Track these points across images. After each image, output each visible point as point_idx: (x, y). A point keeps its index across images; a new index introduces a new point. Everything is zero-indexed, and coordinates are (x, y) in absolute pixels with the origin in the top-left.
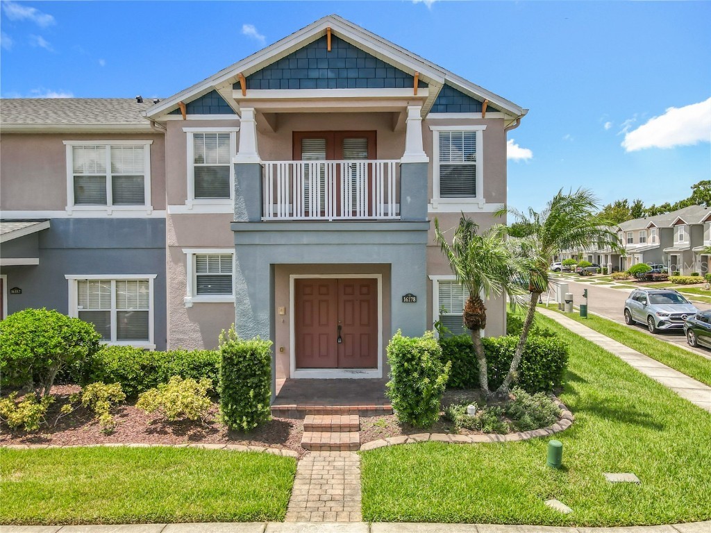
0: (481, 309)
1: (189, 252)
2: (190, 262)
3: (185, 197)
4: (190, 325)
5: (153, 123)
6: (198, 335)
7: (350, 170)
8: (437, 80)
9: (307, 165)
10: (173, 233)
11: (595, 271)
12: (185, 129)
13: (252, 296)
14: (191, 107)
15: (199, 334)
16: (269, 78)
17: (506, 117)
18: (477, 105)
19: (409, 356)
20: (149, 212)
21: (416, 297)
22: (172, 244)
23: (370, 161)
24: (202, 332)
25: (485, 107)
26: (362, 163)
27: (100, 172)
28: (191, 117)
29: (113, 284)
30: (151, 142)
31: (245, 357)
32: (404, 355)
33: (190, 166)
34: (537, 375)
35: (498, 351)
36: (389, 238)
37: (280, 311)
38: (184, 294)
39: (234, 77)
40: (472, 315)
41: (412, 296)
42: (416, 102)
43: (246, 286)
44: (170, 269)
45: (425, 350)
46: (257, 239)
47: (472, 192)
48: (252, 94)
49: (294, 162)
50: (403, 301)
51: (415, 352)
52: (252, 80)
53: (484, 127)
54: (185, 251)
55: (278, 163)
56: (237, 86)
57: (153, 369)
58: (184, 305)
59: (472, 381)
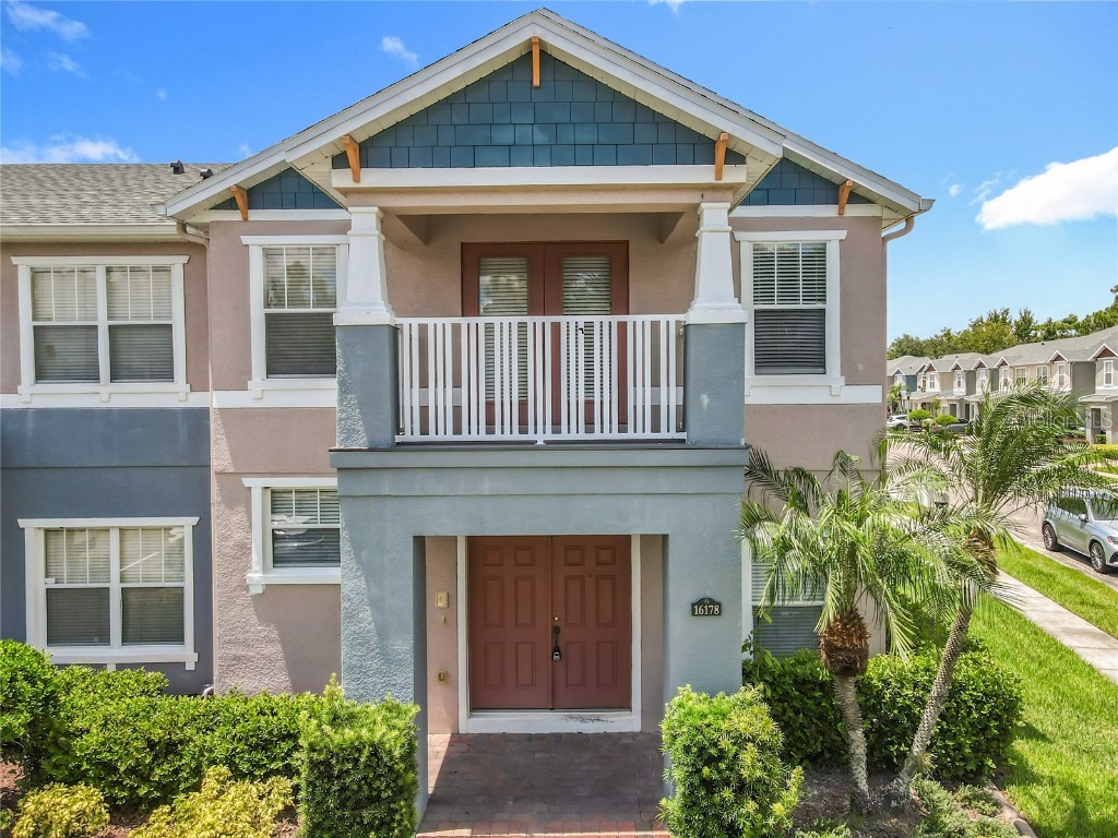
0: (860, 638)
1: (256, 484)
2: (258, 501)
3: (248, 374)
4: (257, 629)
5: (183, 226)
6: (275, 650)
7: (581, 337)
8: (766, 150)
9: (489, 328)
10: (224, 444)
11: (962, 430)
12: (245, 240)
13: (376, 604)
14: (257, 195)
15: (279, 647)
16: (410, 144)
17: (886, 214)
18: (827, 189)
19: (713, 751)
20: (182, 397)
21: (719, 604)
22: (220, 468)
23: (622, 318)
24: (284, 643)
25: (845, 196)
26: (604, 322)
27: (86, 319)
28: (257, 215)
29: (114, 536)
30: (185, 259)
31: (356, 761)
32: (702, 749)
33: (257, 313)
34: (959, 748)
35: (879, 695)
36: (664, 483)
37: (438, 601)
38: (247, 567)
39: (334, 143)
40: (840, 649)
41: (712, 602)
42: (719, 195)
43: (362, 583)
44: (218, 517)
45: (749, 740)
46: (386, 485)
47: (817, 362)
48: (374, 178)
49: (463, 321)
50: (693, 614)
51: (725, 743)
52: (373, 150)
53: (843, 234)
54: (247, 482)
55: (430, 321)
56: (340, 161)
57: (170, 748)
58: (247, 588)
59: (827, 755)
